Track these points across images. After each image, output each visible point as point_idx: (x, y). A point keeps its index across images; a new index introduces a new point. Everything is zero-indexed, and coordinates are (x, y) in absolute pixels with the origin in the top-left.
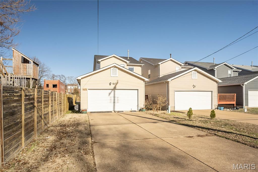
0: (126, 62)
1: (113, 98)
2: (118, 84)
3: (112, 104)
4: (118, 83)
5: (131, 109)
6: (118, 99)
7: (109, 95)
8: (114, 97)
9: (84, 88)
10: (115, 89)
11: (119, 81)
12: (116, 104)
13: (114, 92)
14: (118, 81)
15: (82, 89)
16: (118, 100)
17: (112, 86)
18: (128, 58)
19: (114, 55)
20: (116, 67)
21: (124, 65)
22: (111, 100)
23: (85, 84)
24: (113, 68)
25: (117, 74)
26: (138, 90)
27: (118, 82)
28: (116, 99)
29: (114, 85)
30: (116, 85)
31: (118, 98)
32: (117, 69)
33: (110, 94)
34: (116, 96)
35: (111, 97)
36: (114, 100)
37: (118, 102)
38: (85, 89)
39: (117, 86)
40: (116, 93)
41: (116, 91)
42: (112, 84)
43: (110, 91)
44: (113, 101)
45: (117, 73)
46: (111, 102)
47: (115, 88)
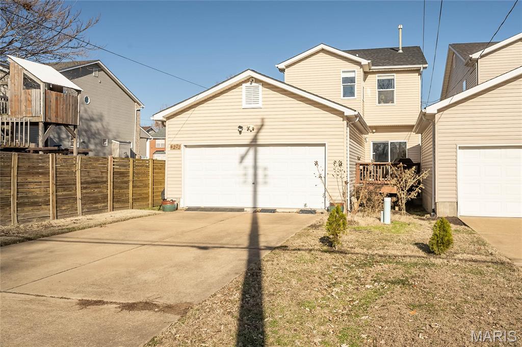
0: (358, 64)
1: (251, 171)
2: (263, 131)
3: (250, 188)
4: (265, 127)
5: (305, 205)
6: (267, 172)
7: (241, 162)
8: (255, 168)
9: (174, 143)
10: (254, 144)
11: (266, 120)
12: (260, 188)
13: (256, 152)
14: (263, 119)
15: (170, 146)
16: (266, 175)
17: (247, 137)
18: (401, 51)
19: (322, 46)
20: (257, 81)
21: (354, 71)
22: (245, 175)
23: (176, 133)
24: (248, 84)
25: (261, 99)
26: (324, 145)
27: (265, 124)
28: (260, 172)
29: (253, 133)
30: (258, 132)
31: (265, 169)
32: (261, 87)
33: (243, 158)
34: (260, 164)
35: (245, 168)
36: (255, 175)
37: (265, 183)
38: (175, 146)
39: (260, 134)
40: (259, 156)
41: (259, 149)
42: (244, 130)
43: (244, 149)
44: (250, 179)
45: (261, 96)
46: (245, 182)
47: (255, 139)
